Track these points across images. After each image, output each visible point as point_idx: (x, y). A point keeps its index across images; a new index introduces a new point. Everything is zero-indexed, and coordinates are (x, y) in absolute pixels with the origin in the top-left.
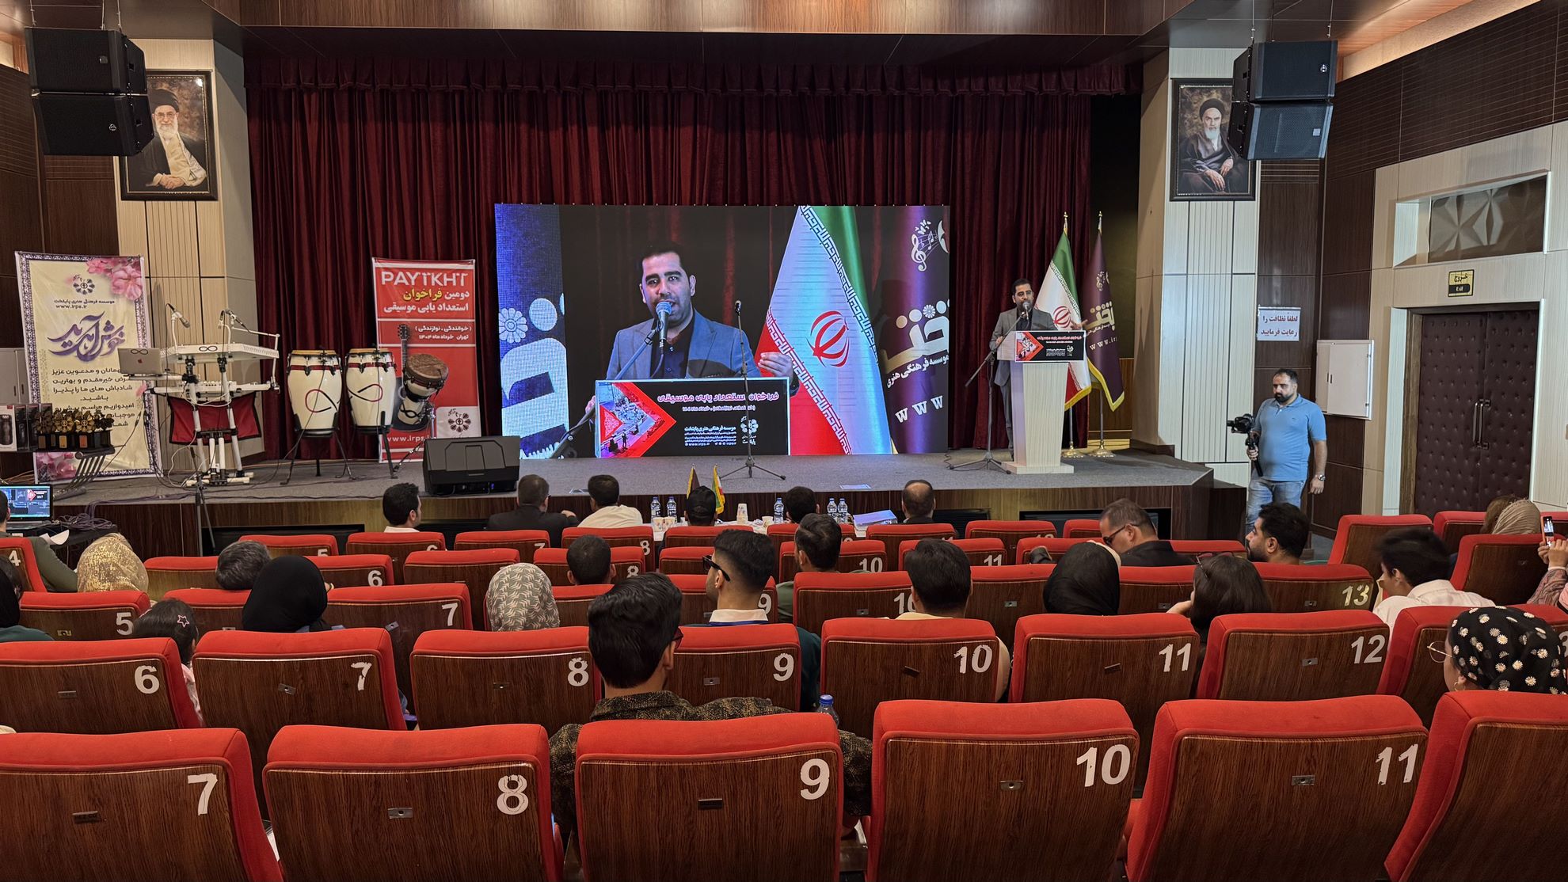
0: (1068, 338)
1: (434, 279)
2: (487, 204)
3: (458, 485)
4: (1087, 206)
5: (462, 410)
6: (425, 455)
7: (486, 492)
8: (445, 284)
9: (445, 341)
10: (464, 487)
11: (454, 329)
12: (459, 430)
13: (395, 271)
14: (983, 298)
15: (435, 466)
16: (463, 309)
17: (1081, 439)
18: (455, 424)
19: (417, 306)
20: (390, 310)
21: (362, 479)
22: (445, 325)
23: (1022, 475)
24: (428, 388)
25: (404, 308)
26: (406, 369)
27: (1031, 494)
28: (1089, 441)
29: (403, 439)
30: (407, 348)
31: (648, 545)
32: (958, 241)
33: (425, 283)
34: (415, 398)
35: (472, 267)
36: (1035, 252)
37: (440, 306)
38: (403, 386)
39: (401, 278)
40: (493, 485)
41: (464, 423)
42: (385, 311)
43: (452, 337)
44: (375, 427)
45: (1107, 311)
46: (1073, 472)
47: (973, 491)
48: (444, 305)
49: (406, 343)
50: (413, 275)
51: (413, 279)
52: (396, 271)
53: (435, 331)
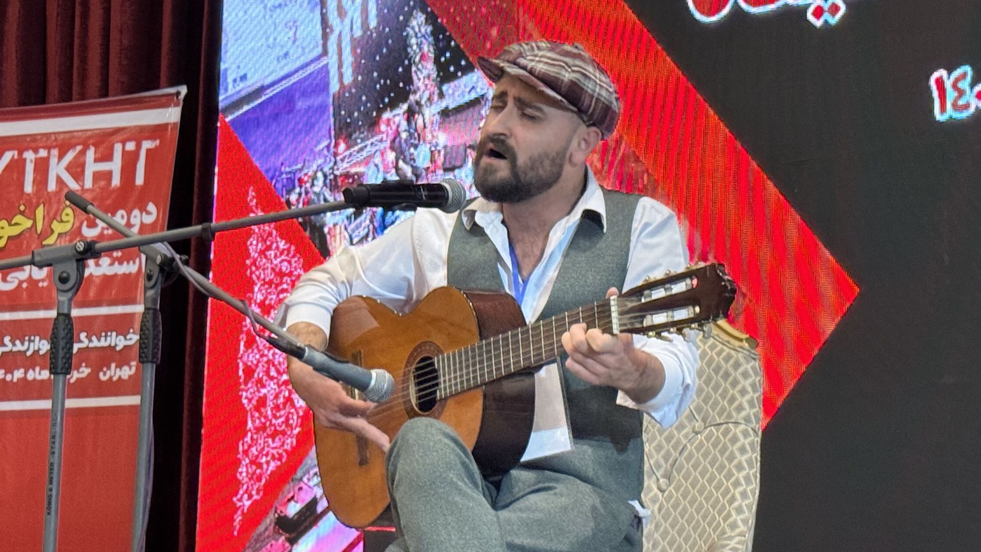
1: (58, 169)
8: (88, 183)
11: (95, 343)
16: (131, 268)
33: (29, 188)
35: (172, 115)
43: (84, 372)
53: (36, 352)
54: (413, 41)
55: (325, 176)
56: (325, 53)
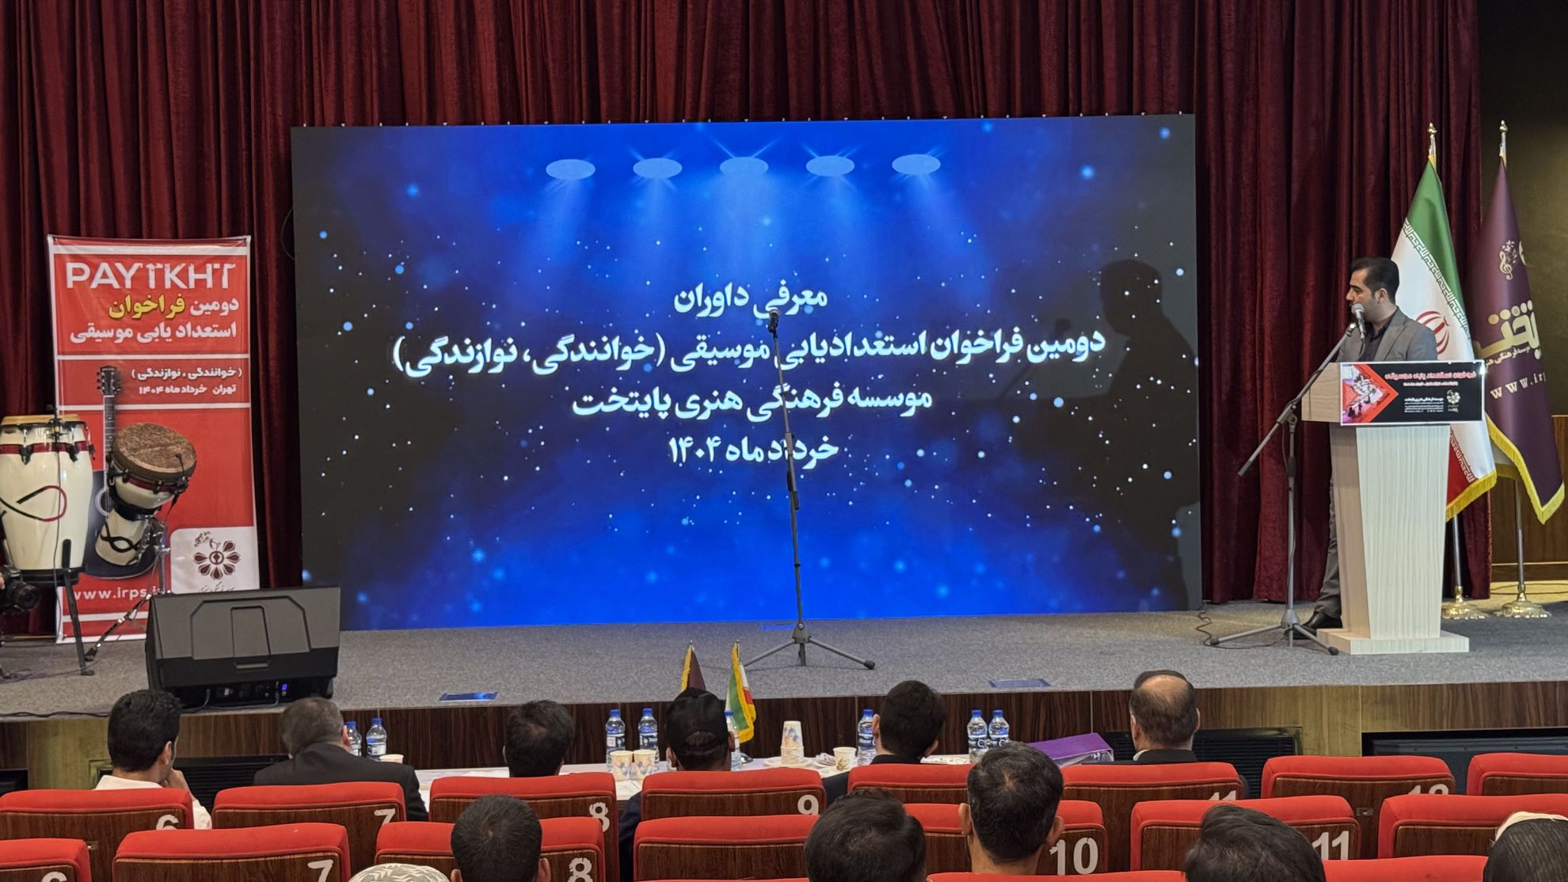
0: (1449, 375)
1: (171, 276)
2: (275, 129)
3: (216, 689)
4: (1474, 111)
5: (221, 535)
6: (150, 626)
7: (270, 701)
8: (192, 285)
9: (189, 398)
10: (227, 692)
11: (207, 374)
12: (217, 575)
13: (93, 262)
14: (1267, 298)
15: (169, 650)
16: (225, 334)
17: (1477, 581)
18: (207, 562)
19: (136, 329)
20: (79, 339)
21: (24, 678)
22: (191, 366)
23: (1363, 657)
24: (156, 492)
25: (110, 334)
26: (114, 455)
27: (1385, 697)
28: (1493, 585)
29: (105, 595)
30: (114, 414)
31: (605, 810)
32: (1213, 183)
33: (152, 284)
34: (128, 511)
35: (244, 251)
36: (1370, 204)
37: (181, 328)
38: (106, 488)
39: (105, 276)
40: (285, 687)
41: (227, 562)
42: (73, 339)
43: (203, 389)
44: (51, 571)
45: (1524, 321)
46: (1467, 649)
47: (1263, 691)
48: (189, 326)
49: (113, 402)
50: (128, 268)
51: (128, 276)
52: (95, 261)
53: (170, 378)
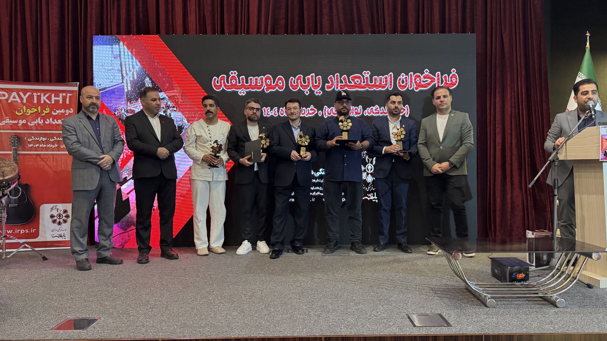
1: (44, 98)
5: (62, 207)
8: (53, 102)
9: (50, 149)
11: (59, 139)
12: (59, 223)
13: (9, 92)
18: (56, 218)
19: (28, 120)
20: (2, 123)
25: (16, 122)
29: (11, 232)
30: (16, 154)
33: (35, 101)
35: (76, 88)
37: (48, 120)
39: (14, 97)
41: (64, 218)
43: (56, 145)
48: (51, 119)
49: (16, 150)
50: (25, 95)
51: (25, 98)
53: (42, 140)
54: (146, 83)
55: (125, 109)
56: (123, 82)
